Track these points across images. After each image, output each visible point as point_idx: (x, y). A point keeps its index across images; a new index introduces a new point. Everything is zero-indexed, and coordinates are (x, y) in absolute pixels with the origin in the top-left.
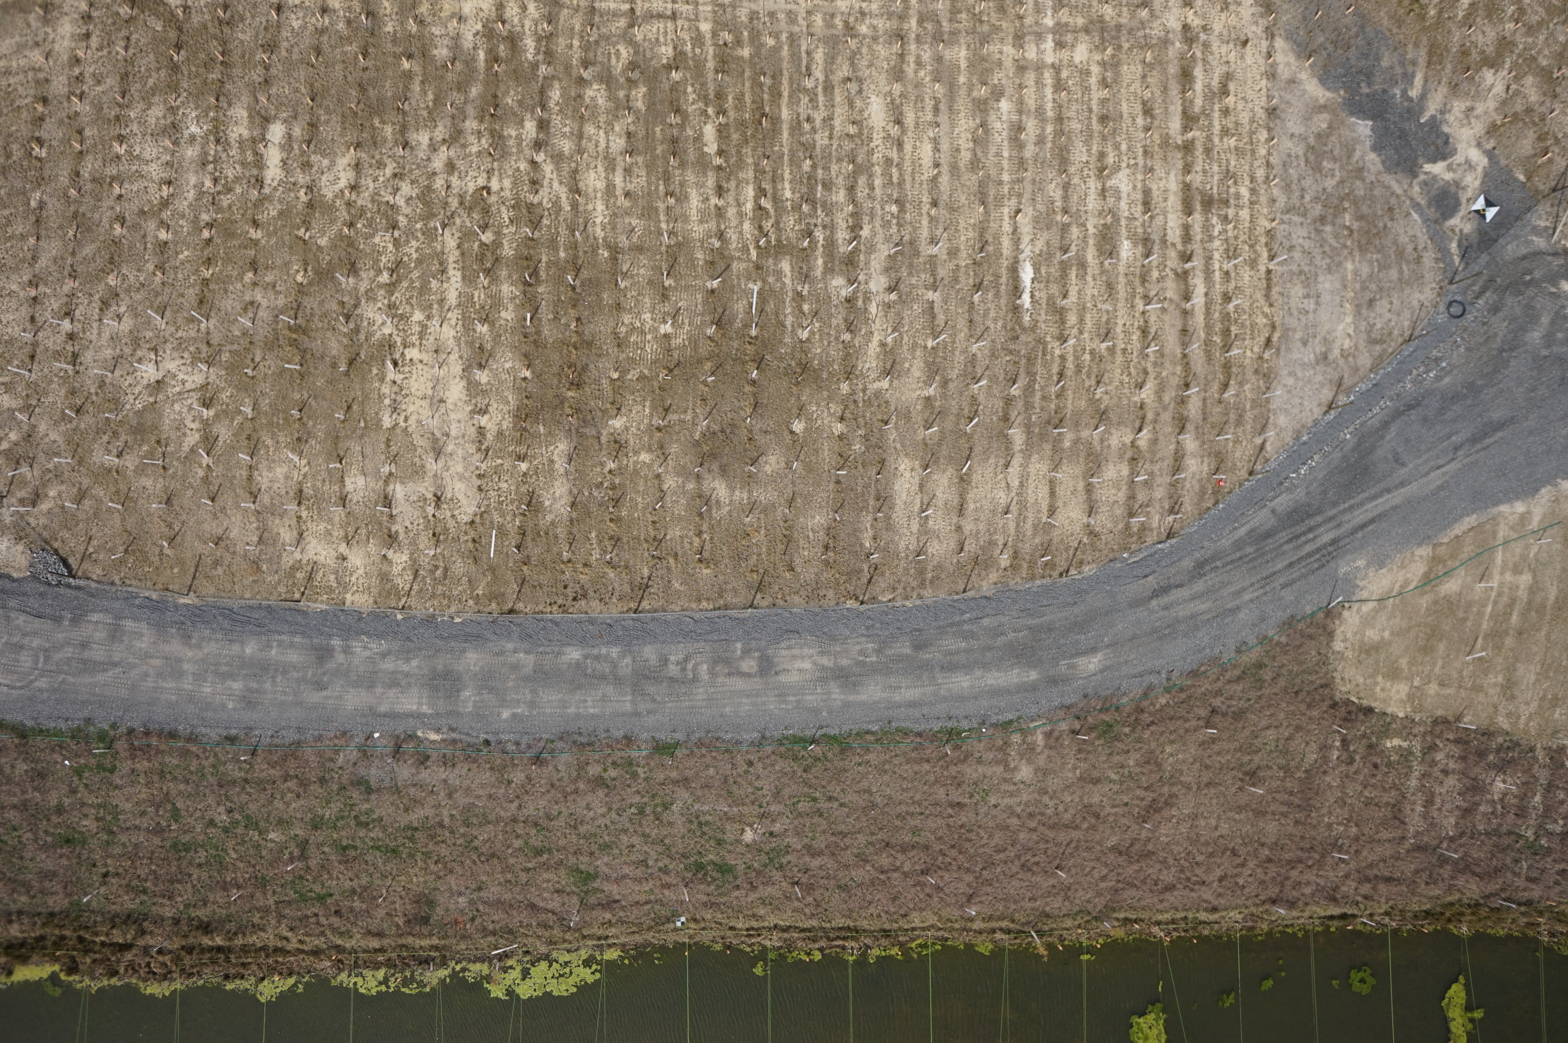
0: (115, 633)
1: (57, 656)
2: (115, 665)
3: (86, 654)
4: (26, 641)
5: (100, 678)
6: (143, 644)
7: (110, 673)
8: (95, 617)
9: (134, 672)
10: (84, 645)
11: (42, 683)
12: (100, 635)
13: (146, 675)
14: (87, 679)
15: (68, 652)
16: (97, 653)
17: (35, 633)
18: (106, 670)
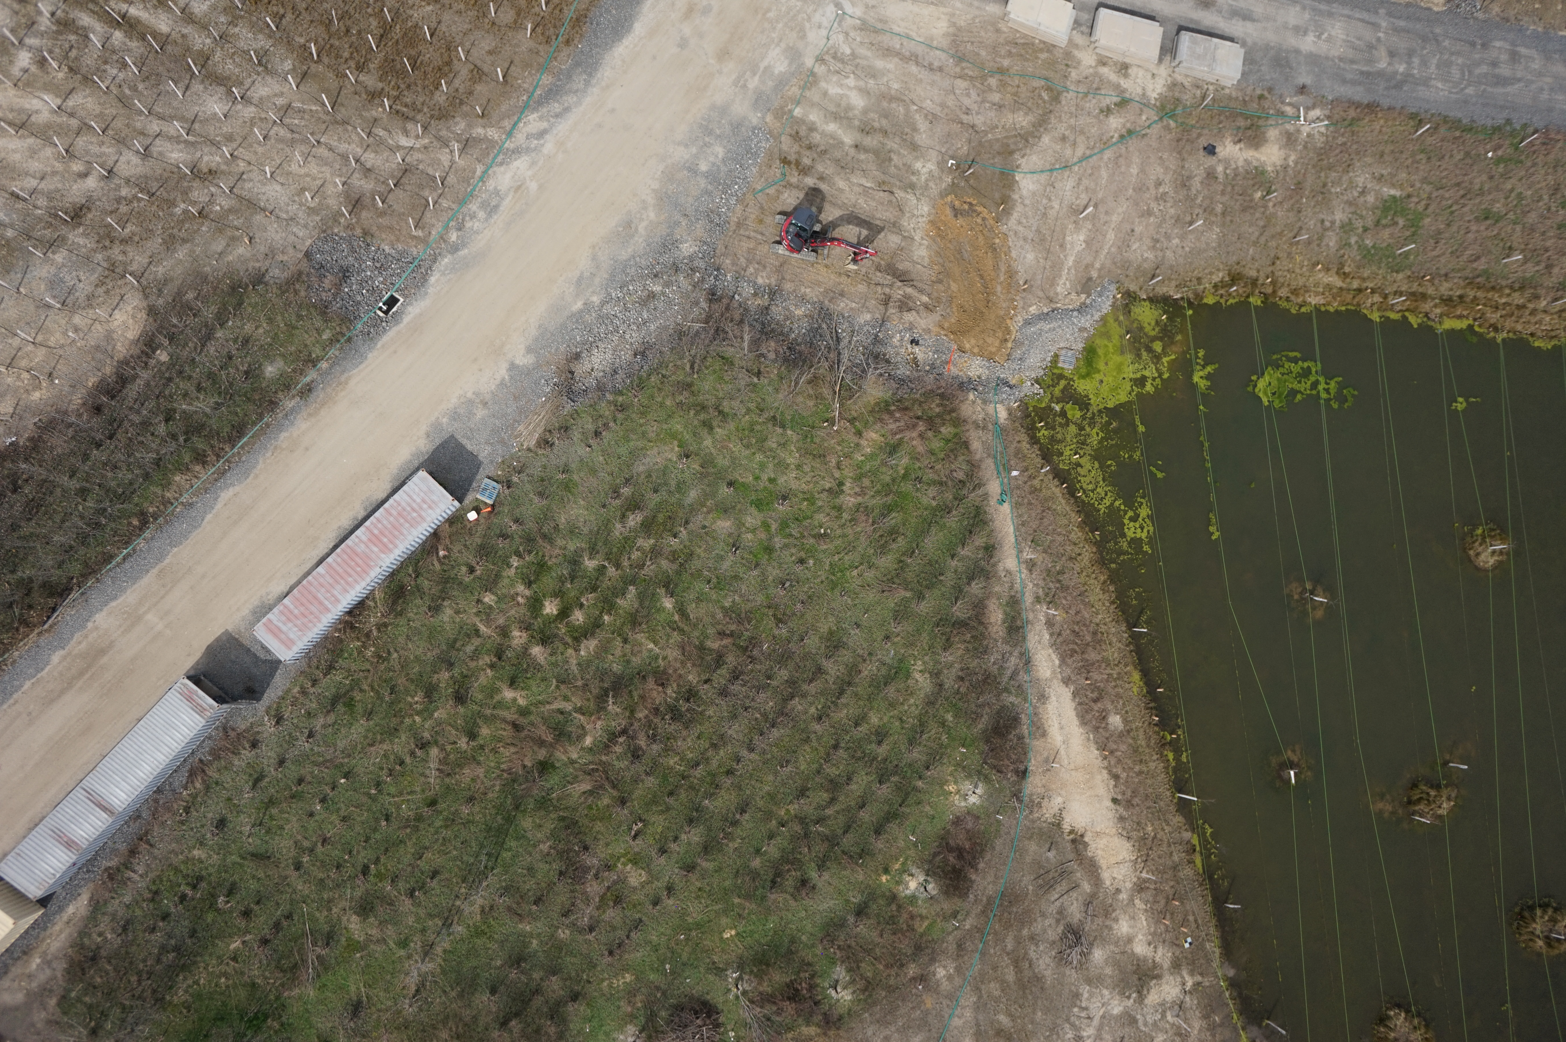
0: (1514, 57)
1: (1478, 71)
2: (1519, 80)
3: (1497, 71)
4: (1453, 58)
5: (1509, 89)
6: (1536, 65)
7: (1516, 86)
8: (1498, 44)
9: (1533, 87)
10: (1494, 64)
11: (1470, 91)
12: (1504, 57)
13: (1542, 89)
14: (1500, 90)
15: (1484, 69)
16: (1505, 71)
17: (1458, 53)
18: (1512, 84)
